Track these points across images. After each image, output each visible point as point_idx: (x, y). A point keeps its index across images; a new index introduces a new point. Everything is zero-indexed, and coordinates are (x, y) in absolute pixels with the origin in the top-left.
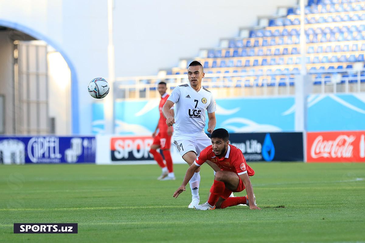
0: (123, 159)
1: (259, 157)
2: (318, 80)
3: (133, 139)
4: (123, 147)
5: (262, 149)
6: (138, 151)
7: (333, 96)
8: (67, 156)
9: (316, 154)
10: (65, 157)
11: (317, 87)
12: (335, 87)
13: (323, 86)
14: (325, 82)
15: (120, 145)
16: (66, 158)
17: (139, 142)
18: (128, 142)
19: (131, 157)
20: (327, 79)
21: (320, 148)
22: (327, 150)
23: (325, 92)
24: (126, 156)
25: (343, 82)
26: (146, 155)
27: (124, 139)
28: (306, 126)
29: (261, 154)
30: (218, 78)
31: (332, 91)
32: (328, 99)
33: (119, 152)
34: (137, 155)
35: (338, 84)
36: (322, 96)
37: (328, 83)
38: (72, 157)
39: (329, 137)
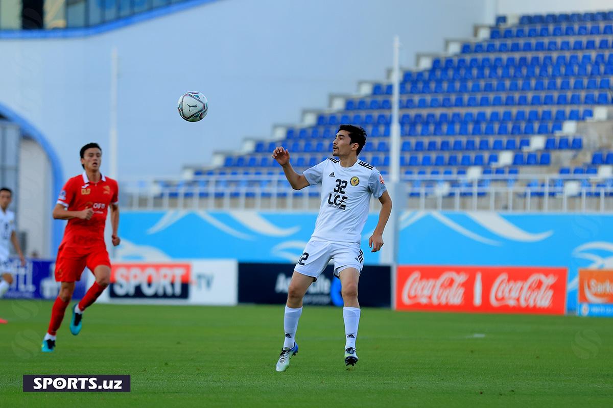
0: (127, 296)
1: (326, 300)
2: (416, 190)
3: (143, 267)
4: (127, 279)
5: (331, 288)
6: (149, 284)
7: (437, 214)
8: (43, 288)
9: (410, 297)
10: (40, 290)
11: (414, 200)
12: (440, 202)
13: (422, 200)
14: (426, 194)
15: (122, 276)
16: (42, 292)
17: (150, 271)
18: (135, 271)
19: (138, 293)
20: (429, 190)
21: (416, 290)
22: (427, 292)
23: (426, 207)
24: (132, 291)
25: (451, 195)
26: (161, 292)
27: (128, 267)
28: (396, 257)
29: (329, 295)
30: (270, 181)
31: (435, 207)
32: (429, 218)
33: (121, 286)
34: (148, 291)
35: (444, 197)
36: (421, 214)
37: (430, 196)
38: (51, 290)
39: (430, 273)
